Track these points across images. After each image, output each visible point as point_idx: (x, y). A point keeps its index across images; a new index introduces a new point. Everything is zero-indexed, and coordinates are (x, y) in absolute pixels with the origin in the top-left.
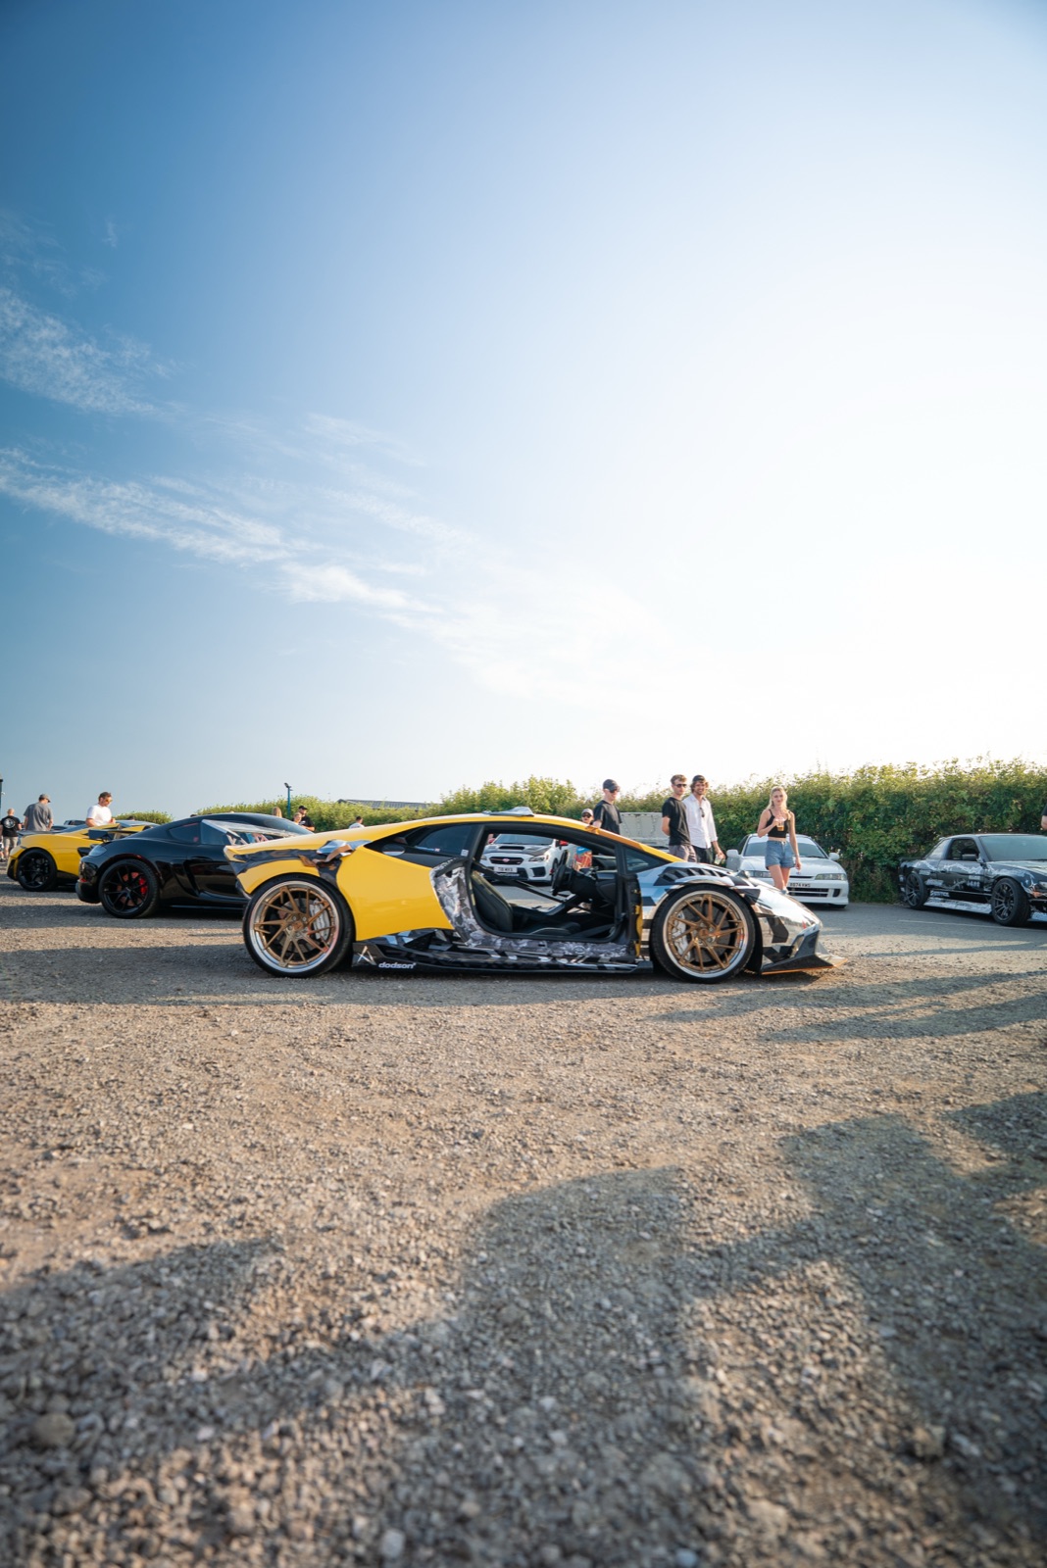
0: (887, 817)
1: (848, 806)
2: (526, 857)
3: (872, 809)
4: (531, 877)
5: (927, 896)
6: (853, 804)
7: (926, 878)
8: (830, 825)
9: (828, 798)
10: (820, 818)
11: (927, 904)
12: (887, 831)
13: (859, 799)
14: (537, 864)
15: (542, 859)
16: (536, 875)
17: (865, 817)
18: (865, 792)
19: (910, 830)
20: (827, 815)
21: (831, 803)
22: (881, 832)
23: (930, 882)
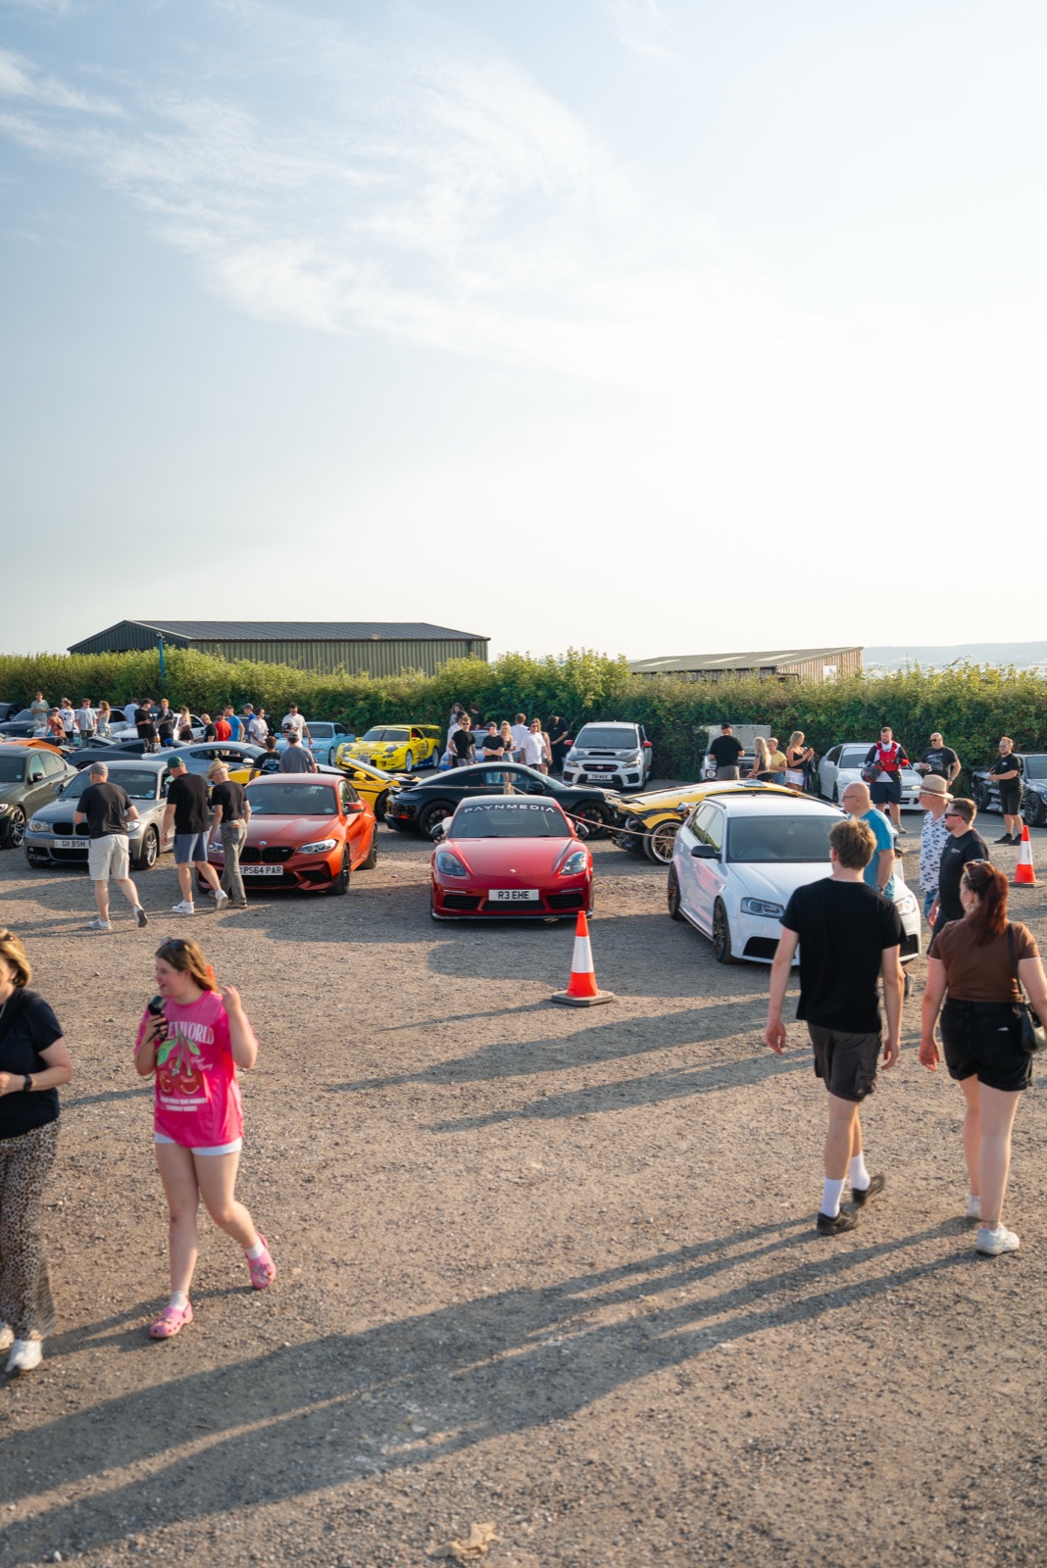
0: (969, 725)
1: (934, 711)
2: (620, 764)
3: (955, 717)
4: (626, 784)
5: (989, 802)
6: (939, 711)
7: (989, 787)
8: (917, 729)
9: (915, 705)
10: (908, 723)
11: (989, 808)
12: (968, 738)
13: (945, 707)
14: (631, 771)
15: (635, 765)
16: (630, 782)
17: (948, 724)
18: (950, 700)
19: (988, 738)
20: (914, 720)
21: (918, 711)
22: (962, 738)
23: (991, 791)
